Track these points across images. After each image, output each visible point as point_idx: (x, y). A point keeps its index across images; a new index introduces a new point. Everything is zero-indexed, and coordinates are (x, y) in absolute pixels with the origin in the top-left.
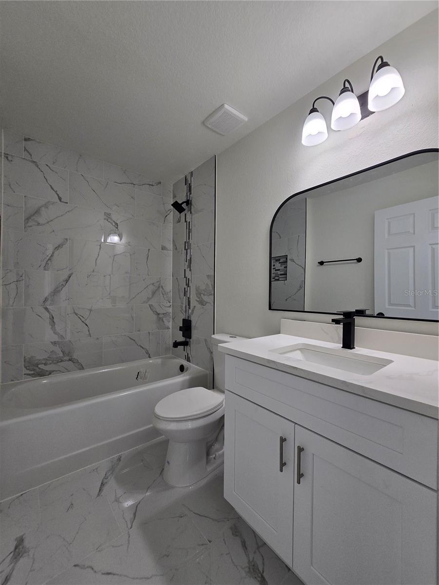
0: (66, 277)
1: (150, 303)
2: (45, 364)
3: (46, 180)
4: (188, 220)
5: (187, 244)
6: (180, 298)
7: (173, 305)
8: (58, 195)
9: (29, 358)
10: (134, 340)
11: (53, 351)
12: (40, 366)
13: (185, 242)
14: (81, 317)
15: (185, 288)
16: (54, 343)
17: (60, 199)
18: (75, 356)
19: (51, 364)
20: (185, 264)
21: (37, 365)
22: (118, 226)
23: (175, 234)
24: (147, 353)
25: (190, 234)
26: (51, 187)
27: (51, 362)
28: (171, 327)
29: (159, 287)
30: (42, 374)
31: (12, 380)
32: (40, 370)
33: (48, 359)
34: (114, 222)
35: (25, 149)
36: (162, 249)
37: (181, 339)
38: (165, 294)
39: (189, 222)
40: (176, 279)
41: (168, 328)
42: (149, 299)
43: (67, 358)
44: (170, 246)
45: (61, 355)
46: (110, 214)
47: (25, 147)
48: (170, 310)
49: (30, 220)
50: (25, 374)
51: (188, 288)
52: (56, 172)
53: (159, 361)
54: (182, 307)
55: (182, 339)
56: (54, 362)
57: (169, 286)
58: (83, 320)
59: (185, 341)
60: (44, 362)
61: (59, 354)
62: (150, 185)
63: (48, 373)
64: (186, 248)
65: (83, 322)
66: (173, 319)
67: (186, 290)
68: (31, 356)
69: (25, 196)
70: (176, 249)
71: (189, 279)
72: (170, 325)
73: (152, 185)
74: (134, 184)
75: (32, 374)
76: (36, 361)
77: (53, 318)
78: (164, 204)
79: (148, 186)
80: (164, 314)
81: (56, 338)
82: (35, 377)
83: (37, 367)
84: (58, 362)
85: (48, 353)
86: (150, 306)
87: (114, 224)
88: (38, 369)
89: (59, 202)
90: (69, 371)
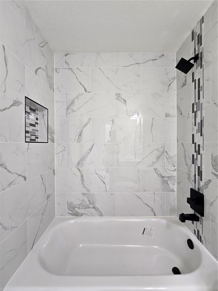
0: (90, 147)
1: (155, 166)
2: (79, 208)
3: (77, 79)
4: (196, 78)
5: (195, 106)
6: (187, 165)
7: (178, 169)
8: (84, 88)
9: (70, 202)
10: (141, 199)
11: (83, 200)
12: (76, 209)
13: (193, 104)
14: (100, 176)
15: (193, 155)
16: (84, 194)
17: (86, 90)
18: (97, 206)
19: (82, 208)
20: (193, 128)
21: (74, 208)
22: (126, 102)
23: (180, 99)
24: (153, 211)
25: (201, 93)
26: (80, 83)
27: (82, 207)
28: (176, 190)
29: (163, 152)
30: (77, 215)
31: (61, 216)
32: (76, 212)
33: (80, 205)
34: (123, 99)
35: (66, 62)
36: (166, 116)
37: (189, 211)
38: (169, 158)
39: (199, 80)
40: (181, 145)
41: (173, 191)
42: (154, 163)
43: (92, 206)
44: (175, 112)
45: (88, 203)
46: (119, 94)
47: (65, 61)
48: (175, 174)
49: (69, 109)
50: (68, 213)
51: (199, 156)
52: (83, 72)
53: (164, 222)
54: (190, 174)
55: (191, 211)
56: (84, 208)
57: (174, 151)
58: (102, 178)
59: (194, 214)
60: (78, 206)
61: (86, 202)
62: (153, 60)
63: (80, 214)
64: (195, 110)
65: (102, 180)
66: (179, 183)
67: (195, 157)
68: (71, 202)
69: (66, 94)
70: (181, 114)
71: (199, 145)
72: (175, 188)
73: (156, 60)
74: (139, 64)
75: (72, 214)
76: (74, 206)
77: (83, 176)
78: (167, 74)
79: (152, 61)
80: (168, 177)
81: (85, 191)
82: (73, 216)
83: (74, 209)
84: (86, 208)
85: (80, 200)
86: (155, 169)
87: (123, 101)
88: (75, 211)
89: (85, 93)
90: (93, 216)
